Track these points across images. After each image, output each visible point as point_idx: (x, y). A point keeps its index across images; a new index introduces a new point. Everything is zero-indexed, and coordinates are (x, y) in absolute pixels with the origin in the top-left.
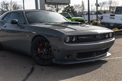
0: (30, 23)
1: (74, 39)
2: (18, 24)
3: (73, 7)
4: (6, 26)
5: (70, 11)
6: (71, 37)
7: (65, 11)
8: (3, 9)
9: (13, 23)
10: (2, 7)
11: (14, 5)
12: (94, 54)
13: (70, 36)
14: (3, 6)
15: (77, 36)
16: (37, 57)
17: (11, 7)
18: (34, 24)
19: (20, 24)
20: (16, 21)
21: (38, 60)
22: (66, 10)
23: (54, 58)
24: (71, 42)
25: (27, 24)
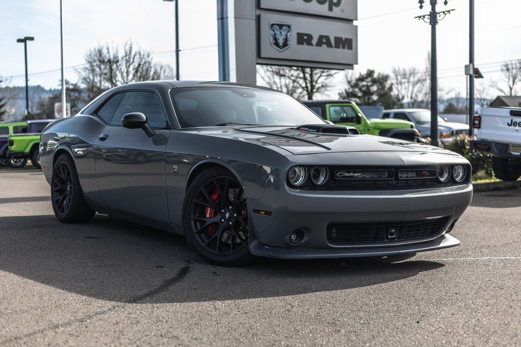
0: (186, 125)
1: (322, 179)
2: (145, 129)
3: (386, 78)
4: (108, 136)
5: (372, 94)
6: (313, 170)
7: (353, 95)
8: (97, 79)
9: (131, 123)
10: (93, 70)
11: (139, 65)
12: (392, 234)
13: (307, 167)
14: (97, 69)
15: (333, 169)
16: (202, 235)
17: (128, 73)
18: (196, 130)
19: (152, 128)
20: (139, 117)
21: (203, 245)
22: (357, 90)
23: (254, 237)
24: (309, 185)
25: (174, 129)
